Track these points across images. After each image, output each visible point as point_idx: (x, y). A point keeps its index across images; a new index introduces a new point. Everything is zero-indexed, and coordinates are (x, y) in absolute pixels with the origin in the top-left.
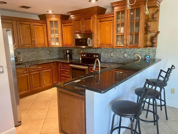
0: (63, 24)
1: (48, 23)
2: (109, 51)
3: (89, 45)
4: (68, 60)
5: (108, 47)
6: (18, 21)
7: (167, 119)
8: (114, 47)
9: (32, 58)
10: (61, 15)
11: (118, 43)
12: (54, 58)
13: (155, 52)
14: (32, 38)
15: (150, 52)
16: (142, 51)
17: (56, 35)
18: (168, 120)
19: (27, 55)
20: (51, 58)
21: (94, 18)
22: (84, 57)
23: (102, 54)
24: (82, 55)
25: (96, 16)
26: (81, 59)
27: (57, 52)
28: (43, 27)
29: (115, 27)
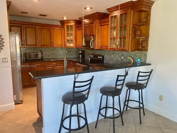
0: (77, 28)
1: (66, 27)
2: (110, 53)
3: (91, 47)
4: (80, 59)
5: (105, 49)
6: (40, 26)
7: (141, 123)
8: (109, 49)
9: (52, 56)
10: (76, 20)
11: (112, 46)
12: (72, 57)
13: (146, 56)
14: (51, 40)
15: (142, 56)
16: (135, 54)
17: (71, 37)
18: (141, 125)
19: (47, 53)
20: (69, 57)
21: (96, 22)
22: (92, 58)
23: (106, 56)
24: (90, 56)
25: (97, 21)
26: (90, 59)
27: (75, 52)
28: (61, 30)
29: (109, 31)
